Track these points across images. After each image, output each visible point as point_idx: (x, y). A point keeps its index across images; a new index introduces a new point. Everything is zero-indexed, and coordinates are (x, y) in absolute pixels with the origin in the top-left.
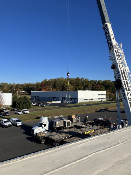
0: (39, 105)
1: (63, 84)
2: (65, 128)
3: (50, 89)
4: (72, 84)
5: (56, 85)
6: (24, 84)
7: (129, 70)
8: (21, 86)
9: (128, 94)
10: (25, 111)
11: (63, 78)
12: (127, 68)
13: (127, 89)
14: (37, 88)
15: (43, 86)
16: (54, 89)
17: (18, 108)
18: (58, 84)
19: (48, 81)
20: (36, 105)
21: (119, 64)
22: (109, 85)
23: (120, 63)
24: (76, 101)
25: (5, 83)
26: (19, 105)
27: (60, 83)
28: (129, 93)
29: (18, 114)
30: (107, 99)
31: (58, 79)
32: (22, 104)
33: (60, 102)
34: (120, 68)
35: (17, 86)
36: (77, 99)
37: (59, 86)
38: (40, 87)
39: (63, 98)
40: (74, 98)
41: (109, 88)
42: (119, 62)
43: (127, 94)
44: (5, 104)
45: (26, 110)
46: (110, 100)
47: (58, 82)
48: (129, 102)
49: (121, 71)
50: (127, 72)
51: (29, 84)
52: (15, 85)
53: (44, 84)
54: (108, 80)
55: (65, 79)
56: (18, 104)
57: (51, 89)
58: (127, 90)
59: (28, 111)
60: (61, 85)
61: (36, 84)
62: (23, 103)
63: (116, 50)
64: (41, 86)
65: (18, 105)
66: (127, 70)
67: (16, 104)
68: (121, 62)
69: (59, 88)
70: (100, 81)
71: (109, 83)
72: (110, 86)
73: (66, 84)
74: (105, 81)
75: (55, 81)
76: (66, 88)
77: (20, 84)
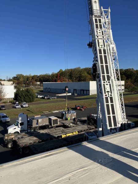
0: (45, 98)
1: (80, 74)
2: (50, 126)
3: (65, 80)
4: (89, 74)
5: (72, 75)
6: (40, 76)
7: (115, 49)
8: (37, 77)
9: (106, 86)
10: (24, 104)
11: (80, 67)
12: (113, 46)
13: (106, 77)
14: (52, 79)
15: (58, 77)
16: (70, 80)
17: (20, 101)
18: (74, 75)
19: (63, 72)
20: (42, 98)
21: (98, 40)
22: (131, 74)
23: (100, 39)
24: (88, 93)
25: (21, 75)
26: (21, 98)
27: (76, 74)
28: (108, 83)
29: (16, 108)
30: (125, 90)
31: (75, 69)
32: (24, 97)
33: (70, 94)
34: (99, 46)
35: (33, 77)
36: (89, 90)
37: (75, 77)
38: (55, 78)
39: (74, 90)
40: (86, 90)
41: (131, 78)
42: (99, 37)
43: (104, 85)
44: (6, 96)
45: (26, 104)
46: (129, 92)
47: (74, 72)
48: (104, 97)
49: (100, 51)
50: (111, 51)
51: (45, 75)
52: (31, 77)
53: (59, 75)
54: (131, 69)
55: (82, 69)
56: (19, 96)
57: (67, 80)
58: (104, 79)
59: (27, 105)
60: (77, 76)
61: (52, 75)
62: (26, 96)
63: (98, 19)
64: (57, 77)
65: (19, 98)
66: (111, 49)
67: (18, 97)
68: (103, 37)
69: (75, 79)
71: (132, 72)
72: (132, 76)
73: (83, 74)
74: (127, 69)
75: (71, 72)
76: (83, 79)
77: (36, 76)
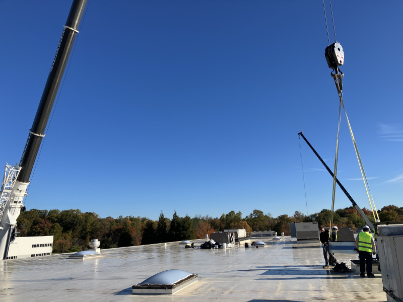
22: (73, 221)
41: (74, 229)
54: (74, 211)
70: (55, 211)
71: (76, 217)
72: (76, 225)
74: (67, 212)
